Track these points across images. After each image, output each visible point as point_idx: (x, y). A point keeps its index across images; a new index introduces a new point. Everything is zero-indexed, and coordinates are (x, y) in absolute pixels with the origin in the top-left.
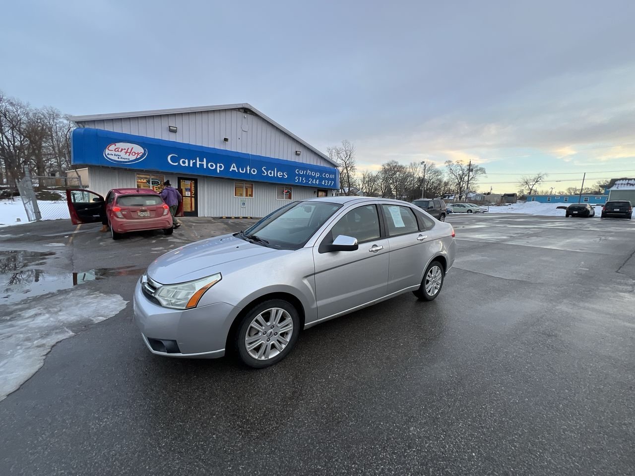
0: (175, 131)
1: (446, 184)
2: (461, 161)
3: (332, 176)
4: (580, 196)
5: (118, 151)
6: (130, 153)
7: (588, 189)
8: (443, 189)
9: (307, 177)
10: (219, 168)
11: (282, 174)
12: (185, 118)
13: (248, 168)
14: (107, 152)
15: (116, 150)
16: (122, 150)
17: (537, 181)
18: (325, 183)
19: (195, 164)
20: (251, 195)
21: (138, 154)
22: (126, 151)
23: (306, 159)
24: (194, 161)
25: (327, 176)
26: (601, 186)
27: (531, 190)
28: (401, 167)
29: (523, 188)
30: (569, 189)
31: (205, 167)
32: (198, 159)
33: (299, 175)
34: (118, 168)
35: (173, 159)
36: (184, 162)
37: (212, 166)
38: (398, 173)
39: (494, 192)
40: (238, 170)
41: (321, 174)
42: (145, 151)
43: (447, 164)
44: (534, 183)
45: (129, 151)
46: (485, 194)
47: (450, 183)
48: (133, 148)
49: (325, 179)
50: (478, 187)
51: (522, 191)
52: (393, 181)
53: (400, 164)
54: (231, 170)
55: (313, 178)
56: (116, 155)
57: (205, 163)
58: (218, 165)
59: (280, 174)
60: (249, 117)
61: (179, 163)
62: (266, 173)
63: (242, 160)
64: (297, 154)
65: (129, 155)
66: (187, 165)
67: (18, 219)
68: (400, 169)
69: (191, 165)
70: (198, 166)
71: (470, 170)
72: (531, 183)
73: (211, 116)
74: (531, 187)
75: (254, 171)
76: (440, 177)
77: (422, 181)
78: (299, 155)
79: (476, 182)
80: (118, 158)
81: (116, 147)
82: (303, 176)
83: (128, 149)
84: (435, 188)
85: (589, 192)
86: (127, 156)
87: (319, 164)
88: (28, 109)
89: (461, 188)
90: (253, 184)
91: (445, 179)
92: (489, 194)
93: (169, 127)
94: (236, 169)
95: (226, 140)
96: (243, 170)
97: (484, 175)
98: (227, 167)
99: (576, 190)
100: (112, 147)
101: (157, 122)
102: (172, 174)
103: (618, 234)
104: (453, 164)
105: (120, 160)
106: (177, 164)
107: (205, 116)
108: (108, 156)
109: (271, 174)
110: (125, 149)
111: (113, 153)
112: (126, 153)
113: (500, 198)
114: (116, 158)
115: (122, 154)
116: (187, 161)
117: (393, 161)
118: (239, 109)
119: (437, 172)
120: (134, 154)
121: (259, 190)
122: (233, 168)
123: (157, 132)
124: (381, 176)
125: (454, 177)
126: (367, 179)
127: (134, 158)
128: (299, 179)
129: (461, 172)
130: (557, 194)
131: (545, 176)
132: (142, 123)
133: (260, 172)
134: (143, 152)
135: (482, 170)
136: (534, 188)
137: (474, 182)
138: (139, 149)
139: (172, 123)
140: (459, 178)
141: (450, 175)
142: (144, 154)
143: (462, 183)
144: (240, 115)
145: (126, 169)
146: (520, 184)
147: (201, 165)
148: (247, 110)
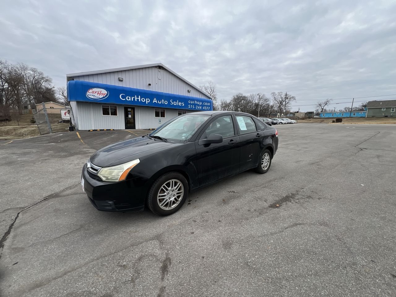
0: (122, 81)
1: (272, 107)
2: (281, 92)
3: (209, 104)
4: (351, 112)
5: (93, 93)
6: (100, 94)
7: (357, 108)
8: (270, 109)
9: (195, 105)
10: (147, 101)
11: (181, 104)
12: (127, 73)
13: (163, 101)
14: (88, 93)
16: (96, 92)
17: (326, 104)
18: (205, 108)
19: (134, 99)
20: (164, 116)
21: (104, 94)
22: (98, 93)
23: (194, 95)
24: (134, 97)
25: (206, 104)
26: (363, 106)
27: (323, 109)
28: (244, 97)
29: (318, 108)
30: (345, 108)
31: (140, 101)
32: (136, 96)
35: (123, 97)
36: (128, 98)
37: (143, 100)
38: (243, 101)
39: (300, 111)
40: (157, 102)
41: (203, 103)
42: (108, 92)
43: (272, 95)
44: (324, 105)
45: (99, 93)
46: (295, 112)
47: (274, 106)
48: (101, 91)
49: (205, 106)
50: (291, 108)
51: (317, 110)
52: (240, 106)
53: (244, 95)
54: (153, 102)
55: (198, 105)
57: (139, 98)
58: (147, 99)
59: (180, 104)
60: (162, 71)
61: (126, 99)
62: (172, 103)
63: (160, 96)
64: (189, 92)
66: (130, 100)
69: (132, 100)
70: (136, 100)
71: (286, 98)
72: (323, 105)
73: (141, 71)
74: (322, 107)
75: (166, 102)
76: (268, 103)
77: (257, 105)
78: (190, 92)
79: (290, 105)
81: (92, 91)
82: (192, 104)
83: (99, 91)
84: (265, 109)
85: (357, 110)
86: (98, 96)
87: (201, 97)
89: (281, 109)
90: (165, 110)
91: (271, 104)
92: (298, 112)
93: (119, 78)
94: (156, 101)
95: (150, 85)
96: (160, 102)
97: (294, 101)
98: (152, 100)
99: (348, 108)
100: (91, 91)
101: (112, 76)
102: (121, 105)
104: (276, 94)
105: (95, 98)
106: (125, 99)
107: (138, 71)
108: (88, 96)
109: (175, 103)
110: (97, 92)
111: (91, 94)
112: (98, 94)
113: (304, 114)
114: (93, 97)
115: (96, 95)
116: (130, 97)
117: (240, 94)
118: (156, 67)
119: (266, 100)
120: (102, 94)
121: (168, 113)
122: (155, 101)
123: (112, 81)
124: (232, 103)
125: (277, 102)
126: (224, 105)
127: (102, 97)
128: (190, 106)
129: (281, 99)
130: (338, 111)
131: (331, 100)
132: (104, 77)
133: (169, 103)
134: (107, 93)
135: (293, 98)
136: (324, 108)
137: (289, 105)
138: (104, 92)
139: (120, 76)
140: (279, 103)
141: (275, 101)
142: (107, 94)
143: (281, 106)
144: (157, 70)
145: (97, 103)
146: (316, 106)
147: (138, 100)
148: (160, 67)
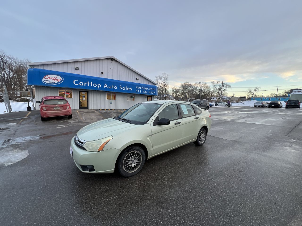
0: (78, 69)
1: (212, 92)
2: (219, 82)
3: (154, 90)
4: (276, 97)
5: (49, 79)
6: (55, 80)
7: (281, 94)
8: (211, 95)
9: (142, 90)
10: (99, 86)
11: (129, 89)
12: (83, 64)
13: (113, 86)
14: (44, 79)
15: (49, 78)
16: (51, 78)
17: (256, 91)
18: (151, 92)
19: (87, 84)
20: (115, 99)
21: (59, 80)
22: (53, 79)
23: (141, 81)
24: (86, 83)
25: (152, 89)
26: (286, 93)
27: (253, 95)
28: (190, 85)
29: (249, 94)
30: (271, 94)
31: (92, 86)
32: (88, 82)
33: (138, 89)
34: (50, 87)
35: (76, 82)
36: (81, 84)
37: (95, 85)
38: (189, 87)
39: (235, 96)
40: (108, 87)
41: (149, 89)
42: (62, 79)
43: (212, 83)
44: (254, 91)
45: (55, 79)
46: (231, 97)
47: (214, 92)
48: (56, 77)
49: (151, 91)
50: (228, 94)
51: (249, 95)
52: (187, 92)
53: (190, 83)
54: (104, 87)
55: (145, 90)
56: (48, 81)
57: (91, 84)
58: (98, 85)
59: (128, 89)
60: (114, 62)
61: (79, 84)
62: (122, 88)
63: (110, 82)
64: (137, 79)
65: (55, 81)
66: (83, 85)
67: (5, 111)
68: (190, 86)
69: (85, 85)
70: (88, 85)
71: (223, 86)
72: (253, 92)
73: (95, 62)
74: (253, 93)
75: (116, 88)
76: (209, 89)
77: (201, 91)
78: (138, 80)
79: (226, 91)
80: (49, 82)
81: (48, 77)
82: (140, 89)
83: (54, 78)
84: (207, 94)
85: (281, 96)
86: (53, 81)
87: (148, 84)
88: (17, 60)
89: (219, 94)
90: (116, 94)
91: (212, 90)
92: (233, 97)
93: (75, 67)
94: (107, 87)
95: (102, 73)
96: (110, 87)
97: (230, 88)
98: (103, 86)
99: (274, 94)
100: (47, 77)
101: (69, 65)
102: (76, 89)
103: (292, 116)
104: (215, 83)
105: (50, 83)
106: (78, 84)
107: (92, 62)
108: (44, 81)
109: (124, 89)
110: (53, 78)
111: (47, 80)
112: (53, 80)
113: (238, 99)
114: (48, 82)
115: (51, 80)
116: (83, 83)
117: (187, 82)
118: (109, 59)
119: (208, 87)
120: (57, 80)
121: (118, 97)
122: (106, 86)
123: (69, 70)
124: (181, 89)
125: (216, 89)
126: (175, 91)
127: (57, 82)
128: (138, 91)
129: (219, 87)
130: (266, 97)
131: (259, 88)
132: (62, 66)
133: (119, 88)
134: (61, 79)
135: (229, 86)
136: (254, 94)
137: (225, 91)
138: (59, 78)
139: (76, 65)
140: (218, 90)
141: (214, 88)
142: (62, 80)
143: (219, 92)
144: (109, 61)
145: (53, 87)
146: (248, 92)
147: (90, 85)
148: (112, 59)
